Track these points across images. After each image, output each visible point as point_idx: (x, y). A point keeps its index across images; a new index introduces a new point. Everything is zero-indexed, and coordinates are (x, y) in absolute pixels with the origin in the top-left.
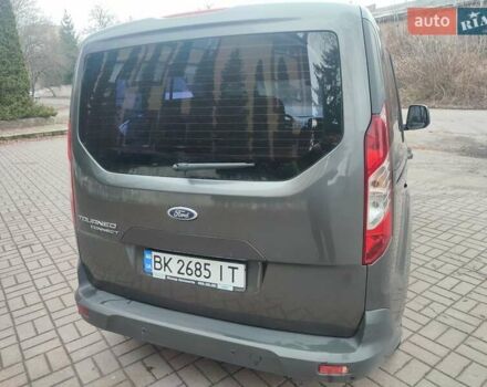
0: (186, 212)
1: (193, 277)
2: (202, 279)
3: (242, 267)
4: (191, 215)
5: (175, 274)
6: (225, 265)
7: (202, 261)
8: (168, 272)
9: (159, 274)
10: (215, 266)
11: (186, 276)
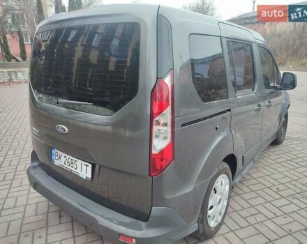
0: (63, 128)
1: (70, 167)
2: (73, 169)
3: (90, 165)
4: (65, 131)
5: (63, 164)
6: (84, 163)
7: (74, 159)
8: (60, 163)
9: (57, 163)
10: (79, 162)
11: (67, 166)
